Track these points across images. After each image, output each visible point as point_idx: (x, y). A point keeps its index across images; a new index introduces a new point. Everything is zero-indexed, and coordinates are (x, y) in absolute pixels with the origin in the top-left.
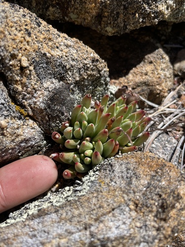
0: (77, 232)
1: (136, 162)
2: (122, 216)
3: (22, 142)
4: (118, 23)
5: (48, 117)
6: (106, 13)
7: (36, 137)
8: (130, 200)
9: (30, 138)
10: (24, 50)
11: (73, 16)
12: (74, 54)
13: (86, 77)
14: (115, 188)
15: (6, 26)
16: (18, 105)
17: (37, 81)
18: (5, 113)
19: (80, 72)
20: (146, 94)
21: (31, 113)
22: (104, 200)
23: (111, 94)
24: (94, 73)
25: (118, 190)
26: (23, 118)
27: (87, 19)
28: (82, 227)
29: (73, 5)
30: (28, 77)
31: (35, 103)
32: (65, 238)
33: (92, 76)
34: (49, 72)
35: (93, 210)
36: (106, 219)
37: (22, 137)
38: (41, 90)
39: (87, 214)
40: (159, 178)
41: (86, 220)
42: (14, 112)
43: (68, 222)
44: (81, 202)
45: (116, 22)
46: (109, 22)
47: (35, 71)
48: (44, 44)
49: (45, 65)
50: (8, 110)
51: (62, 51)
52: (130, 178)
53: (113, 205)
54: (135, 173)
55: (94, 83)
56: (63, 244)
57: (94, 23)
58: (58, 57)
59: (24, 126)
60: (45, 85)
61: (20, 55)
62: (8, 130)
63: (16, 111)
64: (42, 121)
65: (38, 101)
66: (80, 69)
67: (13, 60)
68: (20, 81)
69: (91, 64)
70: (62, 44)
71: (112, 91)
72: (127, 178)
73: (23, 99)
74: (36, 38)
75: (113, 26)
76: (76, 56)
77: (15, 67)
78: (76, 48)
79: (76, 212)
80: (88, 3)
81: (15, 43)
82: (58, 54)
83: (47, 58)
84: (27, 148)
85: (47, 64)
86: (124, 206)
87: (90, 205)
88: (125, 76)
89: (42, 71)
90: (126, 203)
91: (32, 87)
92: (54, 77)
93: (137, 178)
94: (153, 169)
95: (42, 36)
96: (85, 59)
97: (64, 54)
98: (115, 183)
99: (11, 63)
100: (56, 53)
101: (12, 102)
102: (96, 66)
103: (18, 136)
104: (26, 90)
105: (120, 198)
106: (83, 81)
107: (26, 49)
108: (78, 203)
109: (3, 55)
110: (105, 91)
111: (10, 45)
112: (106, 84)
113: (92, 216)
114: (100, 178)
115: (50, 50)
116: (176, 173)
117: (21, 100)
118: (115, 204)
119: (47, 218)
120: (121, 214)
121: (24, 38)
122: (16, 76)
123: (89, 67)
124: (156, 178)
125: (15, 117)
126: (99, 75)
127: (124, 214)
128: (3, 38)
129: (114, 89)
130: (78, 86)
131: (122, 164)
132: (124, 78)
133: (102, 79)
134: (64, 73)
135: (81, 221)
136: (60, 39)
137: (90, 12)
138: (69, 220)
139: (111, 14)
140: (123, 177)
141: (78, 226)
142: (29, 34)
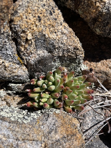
0: (12, 139)
1: (62, 123)
2: (36, 146)
3: (15, 76)
4: (105, 29)
5: (34, 69)
6: (100, 19)
7: (24, 76)
8: (44, 142)
9: (21, 76)
10: (32, 30)
11: (80, 12)
12: (64, 40)
13: (66, 56)
14: (41, 131)
15: (26, 12)
16: (19, 57)
17: (34, 49)
18: (10, 59)
19: (63, 51)
20: (103, 80)
21: (26, 63)
22: (32, 132)
23: (81, 69)
24: (73, 55)
25: (42, 132)
26: (20, 64)
27: (88, 17)
28: (15, 138)
29: (82, 5)
30: (29, 45)
31: (29, 60)
32: (5, 138)
33: (71, 56)
34: (44, 45)
35: (24, 134)
36: (27, 142)
37: (16, 74)
38: (35, 54)
39: (21, 134)
40: (66, 141)
41: (19, 136)
42: (16, 60)
43: (11, 131)
44: (22, 126)
45: (104, 28)
46: (100, 26)
47: (35, 43)
48: (47, 28)
49: (43, 41)
50: (12, 58)
51: (57, 35)
52: (52, 130)
53: (35, 138)
54: (56, 129)
55: (71, 60)
56: (3, 140)
57: (90, 22)
58: (53, 39)
59: (19, 69)
60: (38, 52)
61: (29, 32)
62: (8, 68)
63: (18, 60)
64: (31, 70)
65: (31, 59)
66: (64, 50)
67: (23, 33)
68: (24, 45)
69: (72, 50)
70: (60, 31)
71: (82, 68)
72: (51, 129)
73: (23, 55)
74: (44, 23)
75: (101, 30)
76: (65, 42)
77: (23, 38)
78: (68, 36)
79: (17, 129)
80: (92, 8)
81: (27, 24)
82: (53, 37)
83: (45, 38)
84: (18, 79)
85: (44, 41)
86: (39, 143)
87: (25, 131)
88: (96, 62)
89: (40, 44)
90: (41, 142)
91: (30, 51)
92: (46, 49)
93: (55, 132)
94: (67, 133)
95: (49, 23)
96: (70, 46)
97: (58, 38)
98: (44, 127)
99: (21, 35)
100: (53, 36)
101: (17, 54)
102: (75, 52)
103: (14, 73)
104: (27, 51)
105: (40, 137)
106: (64, 57)
107: (33, 29)
108: (20, 126)
109: (17, 30)
110: (77, 67)
111: (23, 25)
112: (79, 64)
113: (22, 136)
114: (39, 119)
115: (49, 33)
116: (79, 143)
117: (22, 55)
118: (36, 138)
119: (4, 123)
120: (36, 145)
121: (35, 22)
122: (23, 43)
123: (70, 51)
124: (65, 139)
125: (15, 63)
126: (75, 57)
127: (37, 146)
128: (21, 20)
129: (84, 68)
130: (60, 59)
131: (54, 119)
132: (95, 63)
133: (77, 60)
134: (52, 50)
135: (17, 135)
136: (61, 27)
137: (91, 14)
138: (12, 130)
139: (103, 22)
140: (49, 127)
141: (14, 136)
142: (40, 20)
